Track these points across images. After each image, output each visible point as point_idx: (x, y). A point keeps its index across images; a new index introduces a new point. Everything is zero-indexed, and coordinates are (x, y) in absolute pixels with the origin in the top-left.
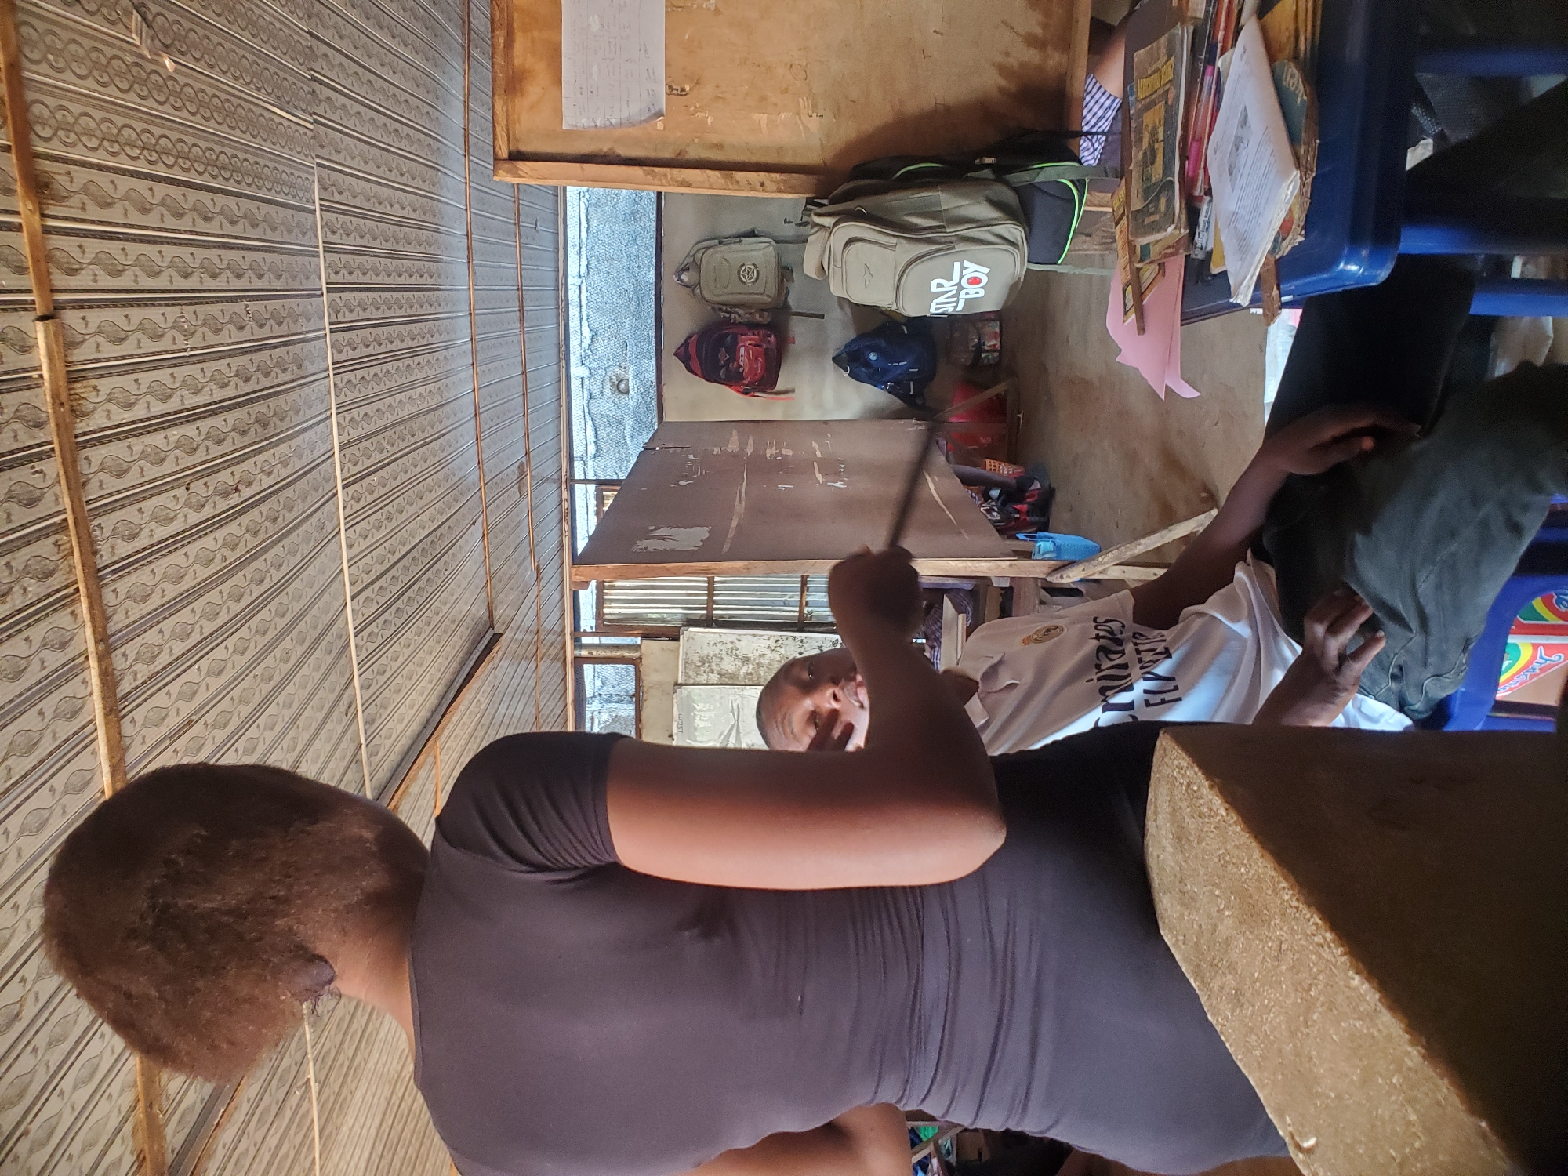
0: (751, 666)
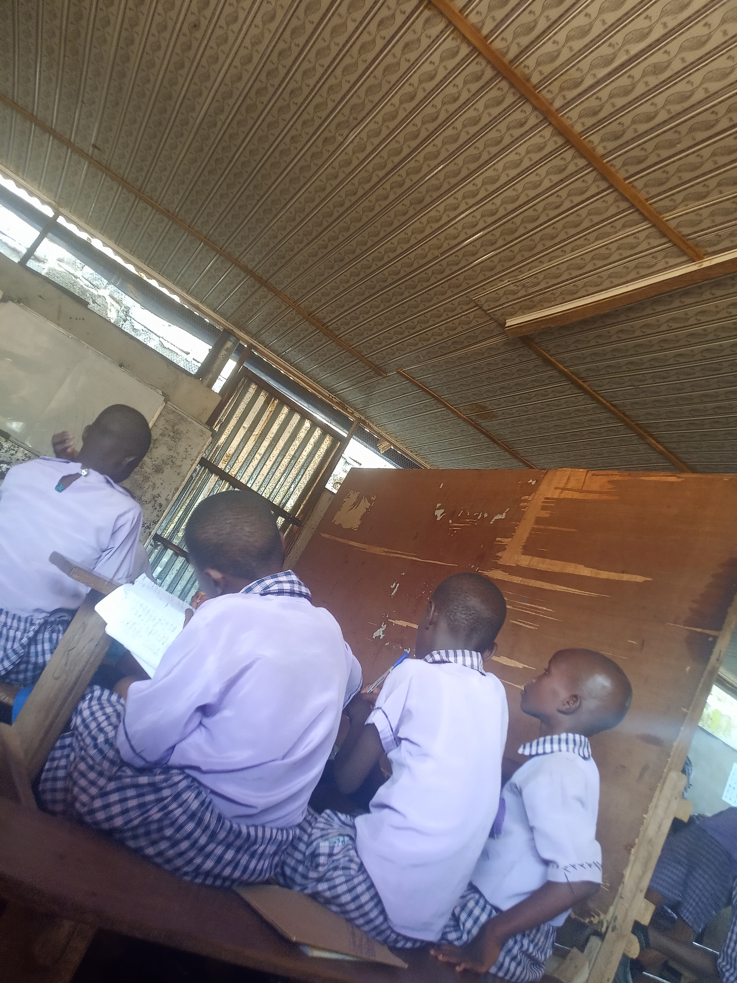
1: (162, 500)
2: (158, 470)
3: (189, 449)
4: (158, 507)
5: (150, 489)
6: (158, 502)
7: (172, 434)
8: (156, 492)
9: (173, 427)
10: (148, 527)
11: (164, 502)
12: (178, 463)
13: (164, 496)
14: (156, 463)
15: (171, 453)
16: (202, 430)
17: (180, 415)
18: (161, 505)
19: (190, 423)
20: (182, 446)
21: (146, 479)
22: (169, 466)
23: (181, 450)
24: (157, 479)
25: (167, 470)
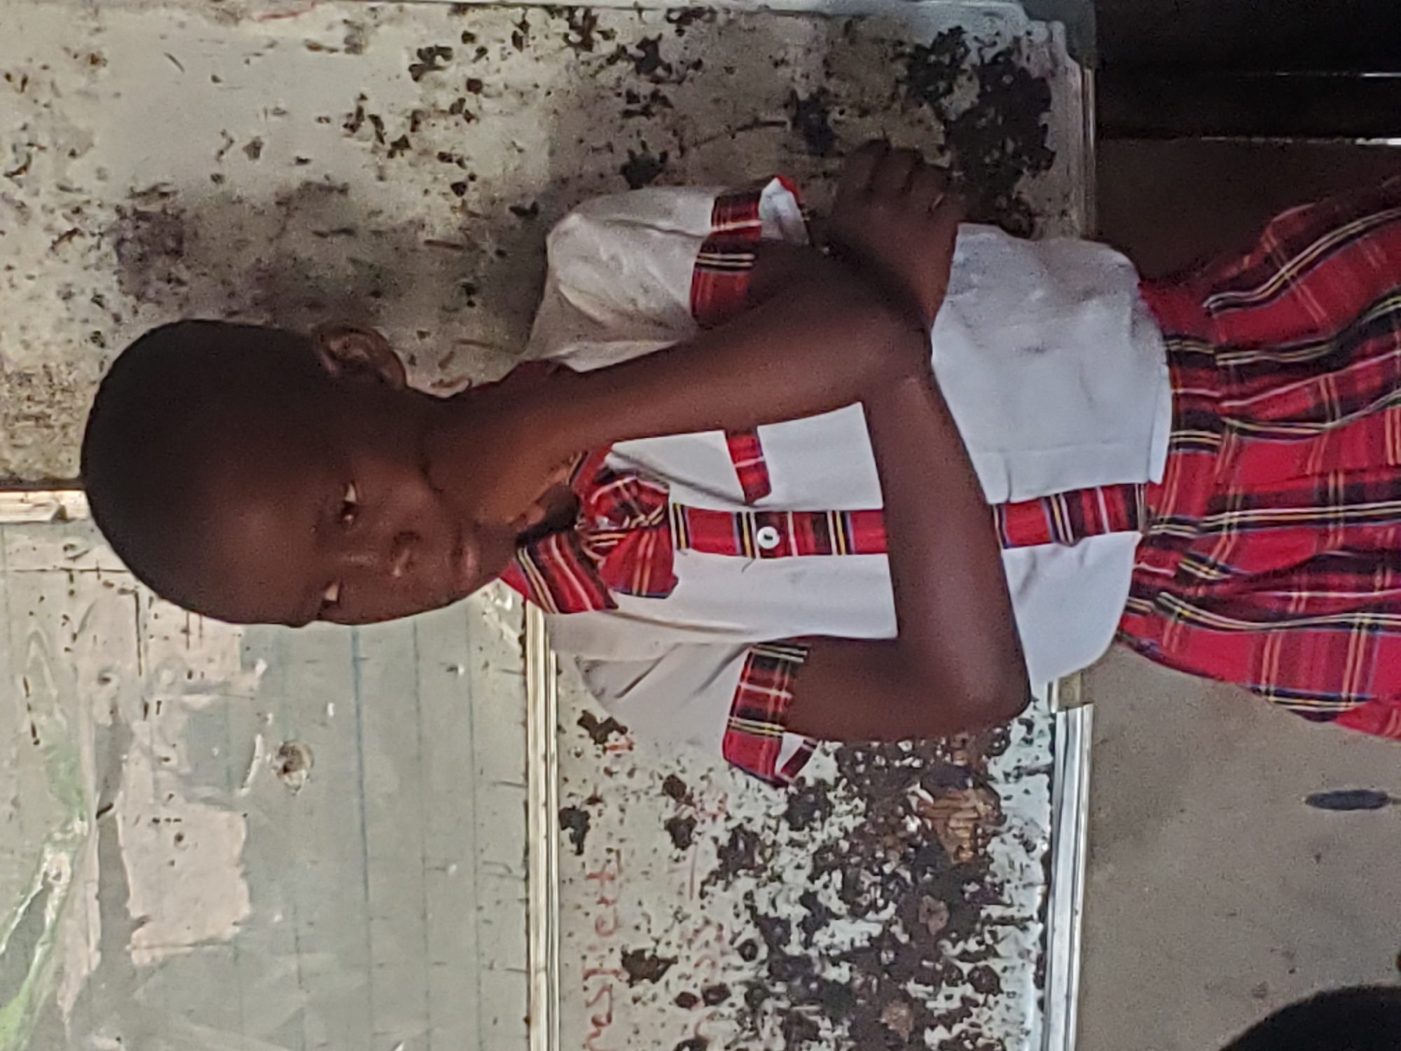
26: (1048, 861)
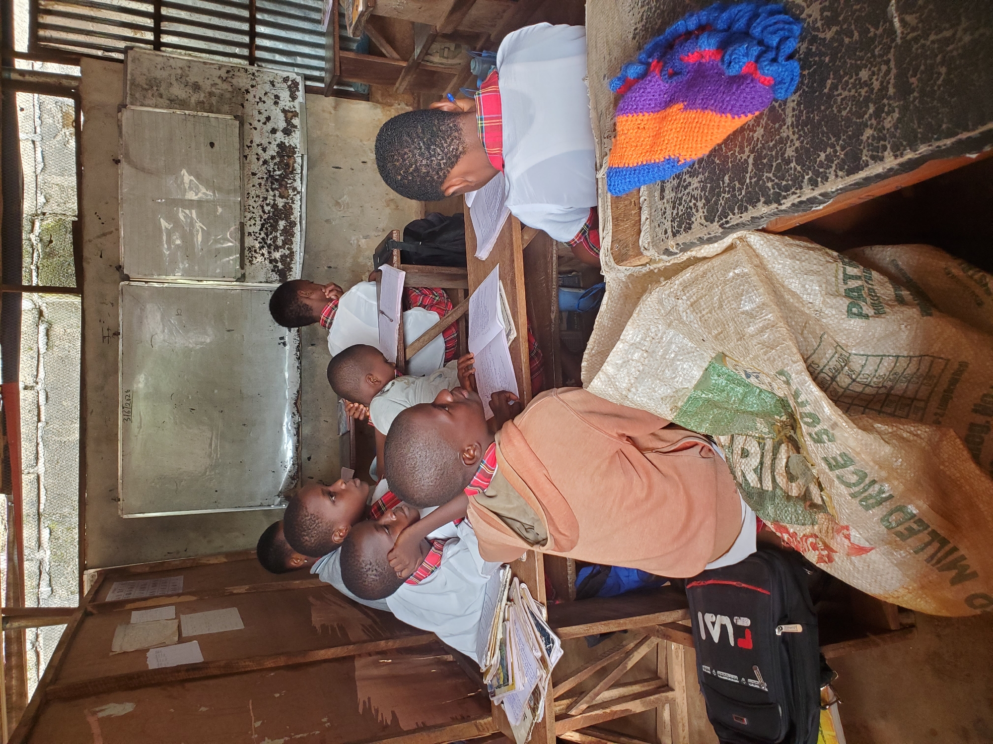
0: (203, 95)
1: (223, 73)
2: (196, 87)
3: (159, 67)
4: (231, 73)
5: (217, 86)
6: (226, 75)
7: (155, 88)
8: (219, 81)
9: (147, 90)
10: (253, 74)
11: (224, 70)
12: (179, 72)
13: (219, 73)
14: (191, 91)
15: (173, 81)
16: (133, 61)
17: (131, 88)
18: (228, 72)
19: (132, 75)
20: (159, 74)
21: (211, 94)
22: (187, 79)
23: (164, 74)
24: (206, 85)
25: (192, 79)
26: (302, 167)
